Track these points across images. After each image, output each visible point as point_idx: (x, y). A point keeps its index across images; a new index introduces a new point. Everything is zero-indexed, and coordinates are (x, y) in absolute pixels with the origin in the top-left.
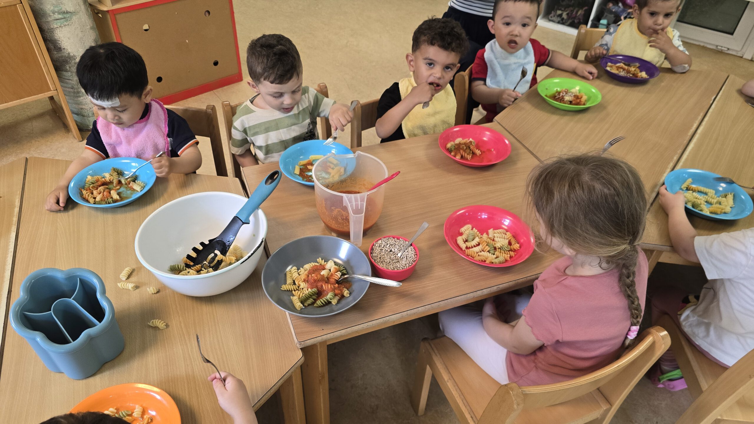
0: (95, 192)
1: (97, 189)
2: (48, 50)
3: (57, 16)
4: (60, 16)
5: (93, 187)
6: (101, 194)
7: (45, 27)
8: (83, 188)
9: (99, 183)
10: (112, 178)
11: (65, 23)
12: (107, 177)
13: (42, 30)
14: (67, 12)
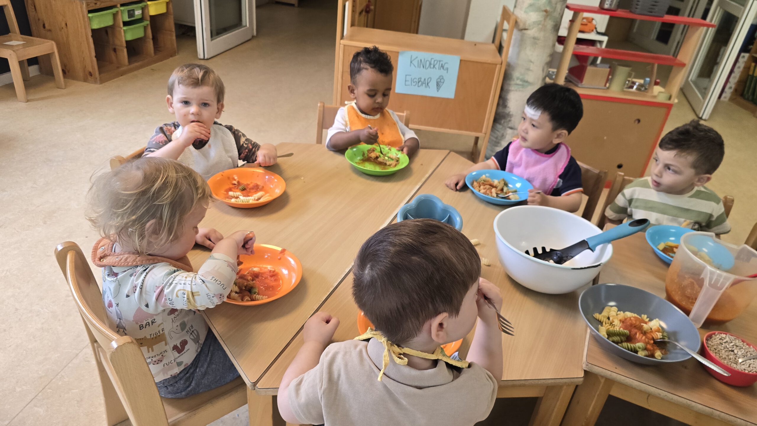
0: (482, 187)
1: (484, 186)
2: (498, 104)
3: (518, 82)
4: (521, 83)
5: (483, 183)
6: (485, 190)
7: (506, 87)
8: (476, 181)
9: (488, 183)
10: (498, 184)
11: (521, 89)
12: (496, 182)
13: (502, 89)
14: (527, 82)
